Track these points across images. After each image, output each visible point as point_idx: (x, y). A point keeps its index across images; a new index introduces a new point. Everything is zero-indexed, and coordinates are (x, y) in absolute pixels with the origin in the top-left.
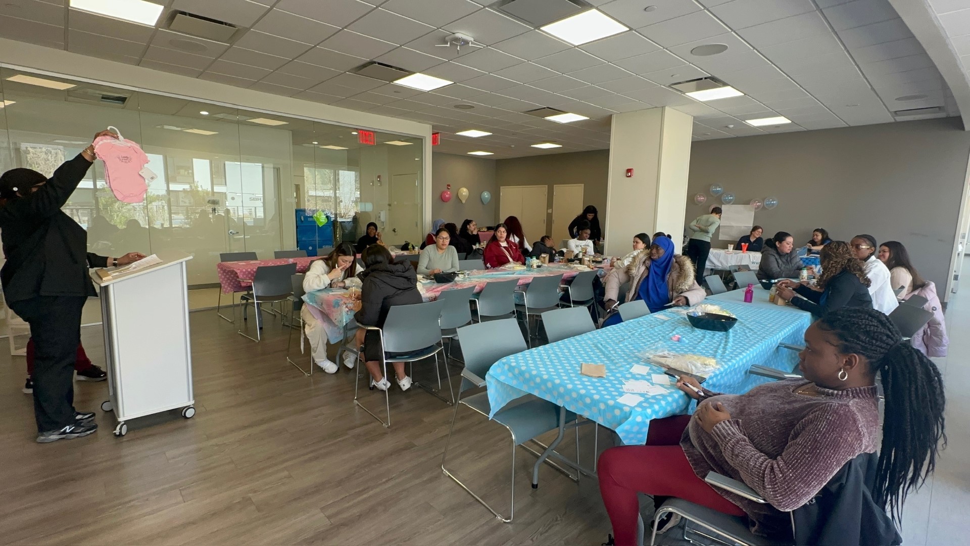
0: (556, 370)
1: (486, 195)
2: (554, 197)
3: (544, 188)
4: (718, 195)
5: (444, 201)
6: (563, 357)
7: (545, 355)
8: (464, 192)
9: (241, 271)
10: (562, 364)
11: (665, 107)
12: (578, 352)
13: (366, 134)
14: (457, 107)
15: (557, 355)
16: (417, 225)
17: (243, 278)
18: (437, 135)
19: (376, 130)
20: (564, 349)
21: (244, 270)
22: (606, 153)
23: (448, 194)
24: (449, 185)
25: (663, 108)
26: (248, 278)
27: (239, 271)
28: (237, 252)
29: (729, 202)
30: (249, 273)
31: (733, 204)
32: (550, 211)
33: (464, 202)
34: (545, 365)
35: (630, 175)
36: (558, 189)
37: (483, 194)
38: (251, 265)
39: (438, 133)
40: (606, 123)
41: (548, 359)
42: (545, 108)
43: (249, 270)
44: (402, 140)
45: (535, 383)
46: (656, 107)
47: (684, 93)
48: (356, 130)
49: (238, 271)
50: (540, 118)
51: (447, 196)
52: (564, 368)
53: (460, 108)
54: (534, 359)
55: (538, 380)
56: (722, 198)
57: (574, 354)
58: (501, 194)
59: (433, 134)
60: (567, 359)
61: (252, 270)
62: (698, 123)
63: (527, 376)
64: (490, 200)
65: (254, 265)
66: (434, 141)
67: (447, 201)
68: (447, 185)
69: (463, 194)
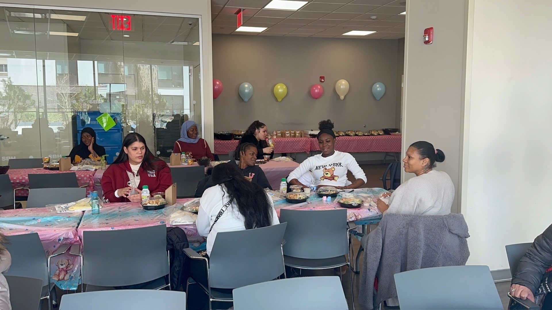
1: (378, 88)
8: (343, 85)
23: (317, 88)
24: (322, 78)
33: (342, 97)
35: (427, 39)
37: (375, 85)
39: (240, 10)
51: (316, 91)
64: (384, 94)
67: (316, 99)
68: (320, 77)
69: (342, 87)
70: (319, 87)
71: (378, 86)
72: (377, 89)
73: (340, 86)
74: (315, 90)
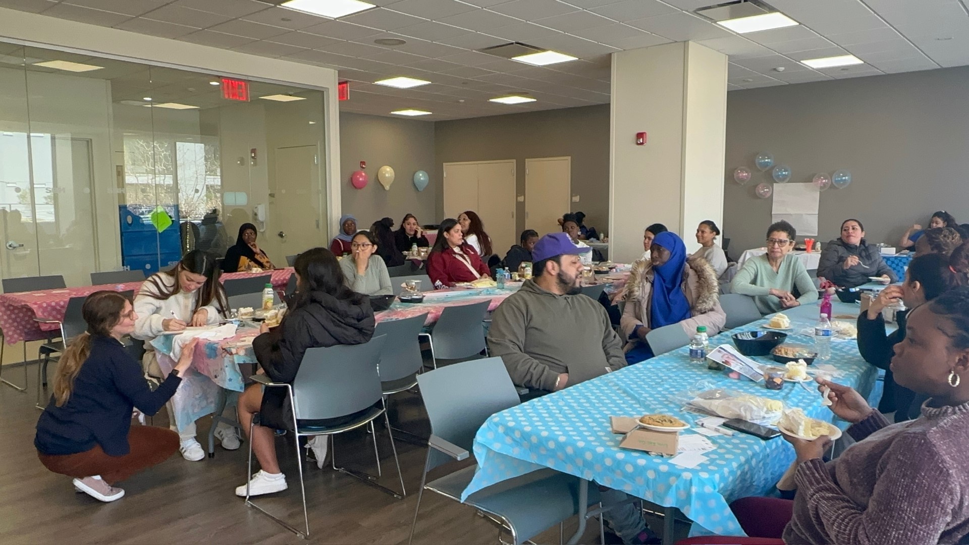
0: (576, 429)
1: (421, 176)
2: (526, 176)
3: (510, 165)
4: (767, 169)
5: (356, 188)
6: (581, 410)
7: (555, 408)
8: (388, 172)
9: (40, 306)
10: (582, 420)
11: (688, 41)
12: (601, 401)
13: (233, 84)
14: (378, 42)
15: (571, 408)
16: (318, 226)
17: (43, 317)
18: (345, 85)
19: (250, 79)
20: (580, 399)
21: (45, 305)
22: (604, 110)
23: (361, 176)
24: (363, 163)
25: (685, 43)
26: (51, 318)
27: (36, 306)
28: (26, 276)
29: (783, 179)
30: (54, 308)
31: (789, 182)
32: (521, 199)
33: (387, 188)
34: (558, 422)
35: (641, 141)
36: (532, 165)
37: (417, 173)
38: (55, 295)
39: (346, 82)
40: (603, 65)
41: (560, 413)
42: (512, 44)
43: (53, 304)
44: (291, 93)
45: (548, 450)
46: (676, 42)
47: (715, 22)
48: (218, 78)
49: (34, 307)
50: (506, 59)
51: (361, 179)
52: (586, 424)
53: (386, 44)
54: (539, 415)
55: (551, 445)
56: (773, 174)
57: (597, 405)
58: (445, 175)
59: (340, 84)
60: (587, 412)
61: (57, 304)
62: (735, 66)
63: (534, 439)
64: (427, 186)
65: (60, 296)
66: (342, 94)
67: (360, 188)
68: (361, 162)
69: (387, 175)
70: (363, 174)
71: (421, 175)
72: (420, 179)
73: (385, 174)
74: (359, 178)
